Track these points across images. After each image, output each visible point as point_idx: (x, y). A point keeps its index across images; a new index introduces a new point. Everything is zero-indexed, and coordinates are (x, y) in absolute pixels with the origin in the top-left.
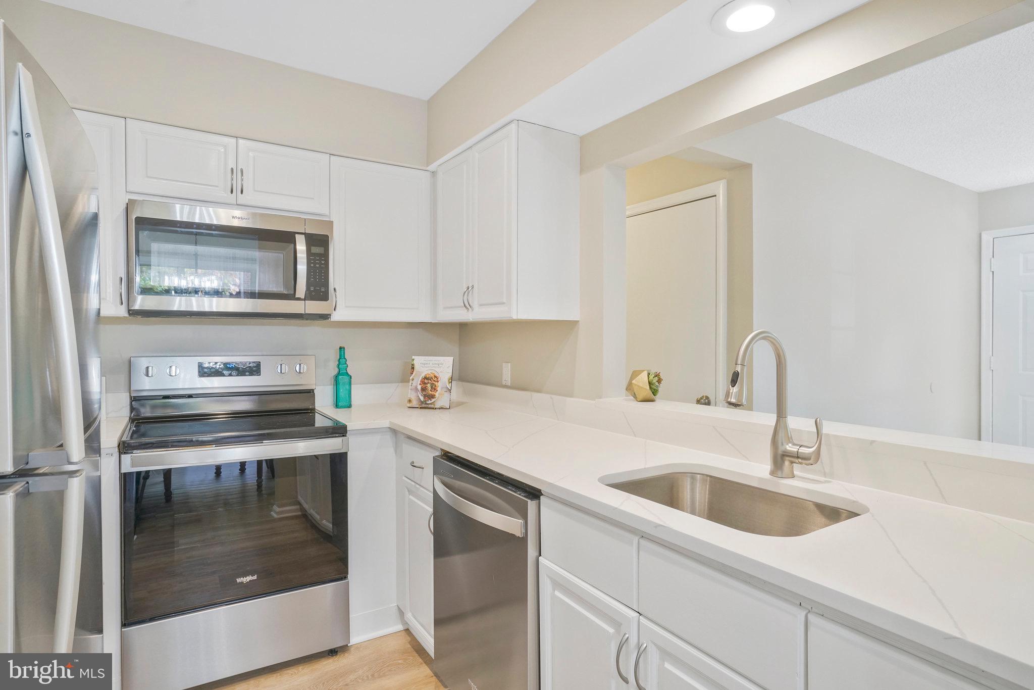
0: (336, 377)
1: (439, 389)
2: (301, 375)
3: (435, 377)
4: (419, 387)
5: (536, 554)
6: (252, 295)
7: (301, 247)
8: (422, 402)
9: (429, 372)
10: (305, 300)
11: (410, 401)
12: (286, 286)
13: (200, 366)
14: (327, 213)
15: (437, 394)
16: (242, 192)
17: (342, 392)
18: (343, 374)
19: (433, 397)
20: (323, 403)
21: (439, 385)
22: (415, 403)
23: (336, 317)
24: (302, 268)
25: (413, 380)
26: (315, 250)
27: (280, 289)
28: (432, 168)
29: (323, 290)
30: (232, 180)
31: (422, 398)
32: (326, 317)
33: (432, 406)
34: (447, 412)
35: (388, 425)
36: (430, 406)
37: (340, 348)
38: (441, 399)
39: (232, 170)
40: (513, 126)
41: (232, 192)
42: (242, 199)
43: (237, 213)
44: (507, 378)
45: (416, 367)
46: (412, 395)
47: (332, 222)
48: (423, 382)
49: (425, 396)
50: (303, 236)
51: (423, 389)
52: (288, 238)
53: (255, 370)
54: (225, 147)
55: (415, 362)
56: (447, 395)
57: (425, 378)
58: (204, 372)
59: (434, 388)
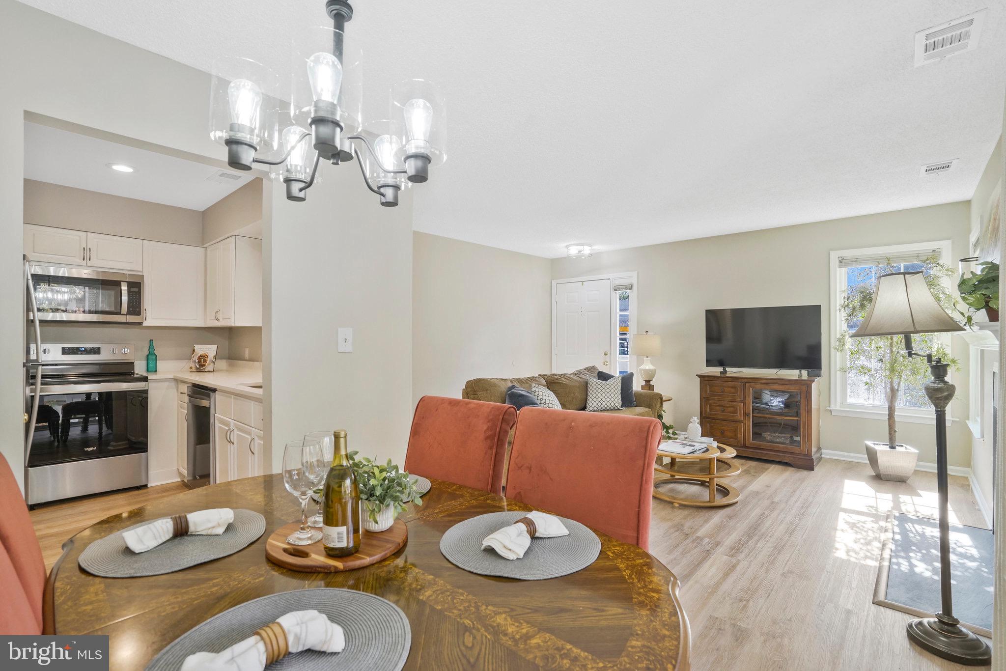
0: (147, 356)
1: (208, 362)
2: (126, 355)
3: (206, 355)
4: (197, 361)
5: (214, 412)
6: (97, 312)
7: (124, 288)
8: (198, 369)
9: (203, 353)
10: (126, 315)
11: (191, 368)
12: (115, 307)
13: (63, 349)
14: (141, 270)
15: (206, 364)
16: (90, 260)
17: (151, 365)
18: (152, 354)
19: (204, 365)
20: (140, 369)
21: (208, 360)
22: (194, 369)
23: (145, 324)
24: (125, 298)
25: (193, 357)
26: (133, 290)
27: (113, 309)
28: (205, 246)
29: (137, 310)
30: (84, 253)
31: (198, 366)
32: (140, 324)
33: (204, 370)
34: (211, 374)
35: (173, 377)
36: (202, 370)
37: (150, 340)
38: (209, 367)
39: (84, 248)
40: (233, 238)
41: (84, 260)
42: (89, 263)
43: (86, 271)
44: (247, 356)
45: (196, 350)
46: (193, 365)
47: (143, 276)
48: (199, 358)
49: (199, 365)
50: (126, 283)
51: (199, 362)
52: (117, 284)
53: (96, 351)
54: (80, 236)
55: (195, 348)
56: (212, 365)
57: (201, 356)
58: (65, 351)
59: (205, 361)
